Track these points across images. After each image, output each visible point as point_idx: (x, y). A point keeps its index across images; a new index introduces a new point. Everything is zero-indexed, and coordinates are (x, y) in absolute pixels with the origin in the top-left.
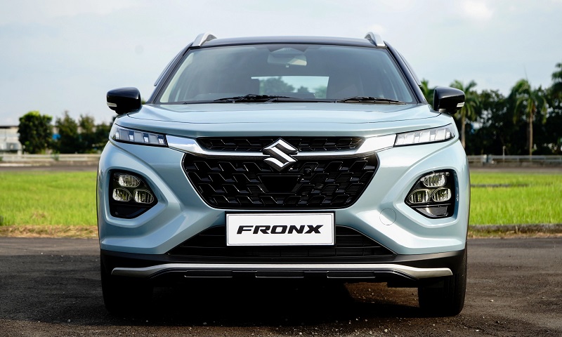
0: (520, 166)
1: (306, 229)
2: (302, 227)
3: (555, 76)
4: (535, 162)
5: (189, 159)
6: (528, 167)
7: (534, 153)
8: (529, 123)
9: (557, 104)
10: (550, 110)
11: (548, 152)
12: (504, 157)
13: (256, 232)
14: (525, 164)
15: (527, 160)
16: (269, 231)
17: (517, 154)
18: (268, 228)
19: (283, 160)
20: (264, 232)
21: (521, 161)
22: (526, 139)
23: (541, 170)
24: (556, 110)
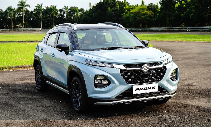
0: (9, 32)
1: (152, 88)
2: (151, 87)
3: (18, 5)
4: (13, 30)
5: (122, 71)
6: (12, 32)
7: (13, 28)
8: (11, 19)
9: (19, 14)
10: (17, 15)
11: (17, 27)
12: (4, 29)
13: (140, 90)
14: (11, 31)
15: (11, 30)
16: (143, 89)
17: (8, 28)
18: (143, 88)
19: (146, 70)
20: (142, 90)
21: (10, 30)
22: (11, 24)
23: (16, 33)
24: (19, 15)
